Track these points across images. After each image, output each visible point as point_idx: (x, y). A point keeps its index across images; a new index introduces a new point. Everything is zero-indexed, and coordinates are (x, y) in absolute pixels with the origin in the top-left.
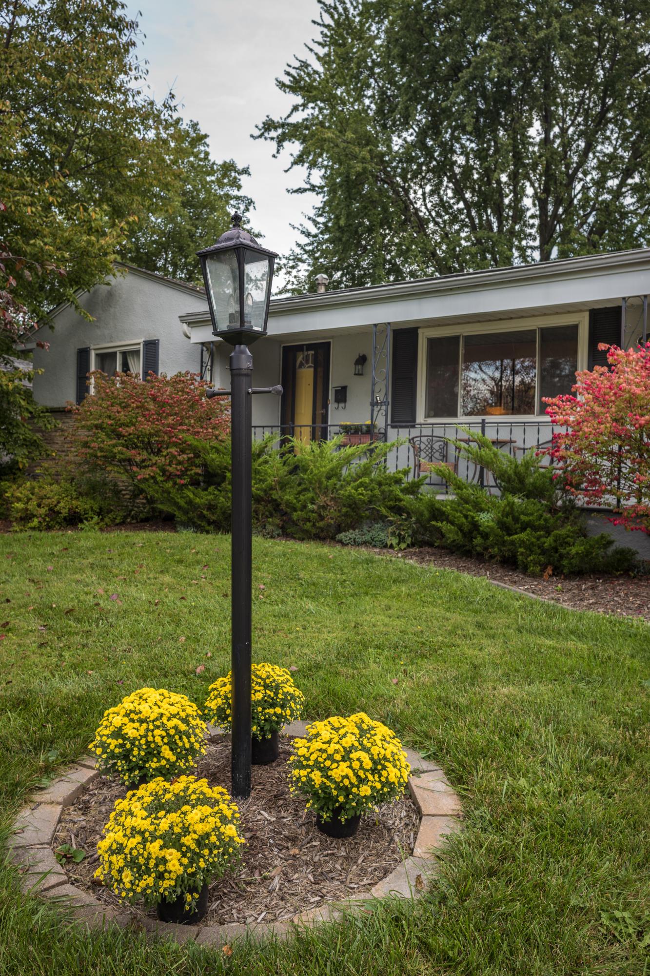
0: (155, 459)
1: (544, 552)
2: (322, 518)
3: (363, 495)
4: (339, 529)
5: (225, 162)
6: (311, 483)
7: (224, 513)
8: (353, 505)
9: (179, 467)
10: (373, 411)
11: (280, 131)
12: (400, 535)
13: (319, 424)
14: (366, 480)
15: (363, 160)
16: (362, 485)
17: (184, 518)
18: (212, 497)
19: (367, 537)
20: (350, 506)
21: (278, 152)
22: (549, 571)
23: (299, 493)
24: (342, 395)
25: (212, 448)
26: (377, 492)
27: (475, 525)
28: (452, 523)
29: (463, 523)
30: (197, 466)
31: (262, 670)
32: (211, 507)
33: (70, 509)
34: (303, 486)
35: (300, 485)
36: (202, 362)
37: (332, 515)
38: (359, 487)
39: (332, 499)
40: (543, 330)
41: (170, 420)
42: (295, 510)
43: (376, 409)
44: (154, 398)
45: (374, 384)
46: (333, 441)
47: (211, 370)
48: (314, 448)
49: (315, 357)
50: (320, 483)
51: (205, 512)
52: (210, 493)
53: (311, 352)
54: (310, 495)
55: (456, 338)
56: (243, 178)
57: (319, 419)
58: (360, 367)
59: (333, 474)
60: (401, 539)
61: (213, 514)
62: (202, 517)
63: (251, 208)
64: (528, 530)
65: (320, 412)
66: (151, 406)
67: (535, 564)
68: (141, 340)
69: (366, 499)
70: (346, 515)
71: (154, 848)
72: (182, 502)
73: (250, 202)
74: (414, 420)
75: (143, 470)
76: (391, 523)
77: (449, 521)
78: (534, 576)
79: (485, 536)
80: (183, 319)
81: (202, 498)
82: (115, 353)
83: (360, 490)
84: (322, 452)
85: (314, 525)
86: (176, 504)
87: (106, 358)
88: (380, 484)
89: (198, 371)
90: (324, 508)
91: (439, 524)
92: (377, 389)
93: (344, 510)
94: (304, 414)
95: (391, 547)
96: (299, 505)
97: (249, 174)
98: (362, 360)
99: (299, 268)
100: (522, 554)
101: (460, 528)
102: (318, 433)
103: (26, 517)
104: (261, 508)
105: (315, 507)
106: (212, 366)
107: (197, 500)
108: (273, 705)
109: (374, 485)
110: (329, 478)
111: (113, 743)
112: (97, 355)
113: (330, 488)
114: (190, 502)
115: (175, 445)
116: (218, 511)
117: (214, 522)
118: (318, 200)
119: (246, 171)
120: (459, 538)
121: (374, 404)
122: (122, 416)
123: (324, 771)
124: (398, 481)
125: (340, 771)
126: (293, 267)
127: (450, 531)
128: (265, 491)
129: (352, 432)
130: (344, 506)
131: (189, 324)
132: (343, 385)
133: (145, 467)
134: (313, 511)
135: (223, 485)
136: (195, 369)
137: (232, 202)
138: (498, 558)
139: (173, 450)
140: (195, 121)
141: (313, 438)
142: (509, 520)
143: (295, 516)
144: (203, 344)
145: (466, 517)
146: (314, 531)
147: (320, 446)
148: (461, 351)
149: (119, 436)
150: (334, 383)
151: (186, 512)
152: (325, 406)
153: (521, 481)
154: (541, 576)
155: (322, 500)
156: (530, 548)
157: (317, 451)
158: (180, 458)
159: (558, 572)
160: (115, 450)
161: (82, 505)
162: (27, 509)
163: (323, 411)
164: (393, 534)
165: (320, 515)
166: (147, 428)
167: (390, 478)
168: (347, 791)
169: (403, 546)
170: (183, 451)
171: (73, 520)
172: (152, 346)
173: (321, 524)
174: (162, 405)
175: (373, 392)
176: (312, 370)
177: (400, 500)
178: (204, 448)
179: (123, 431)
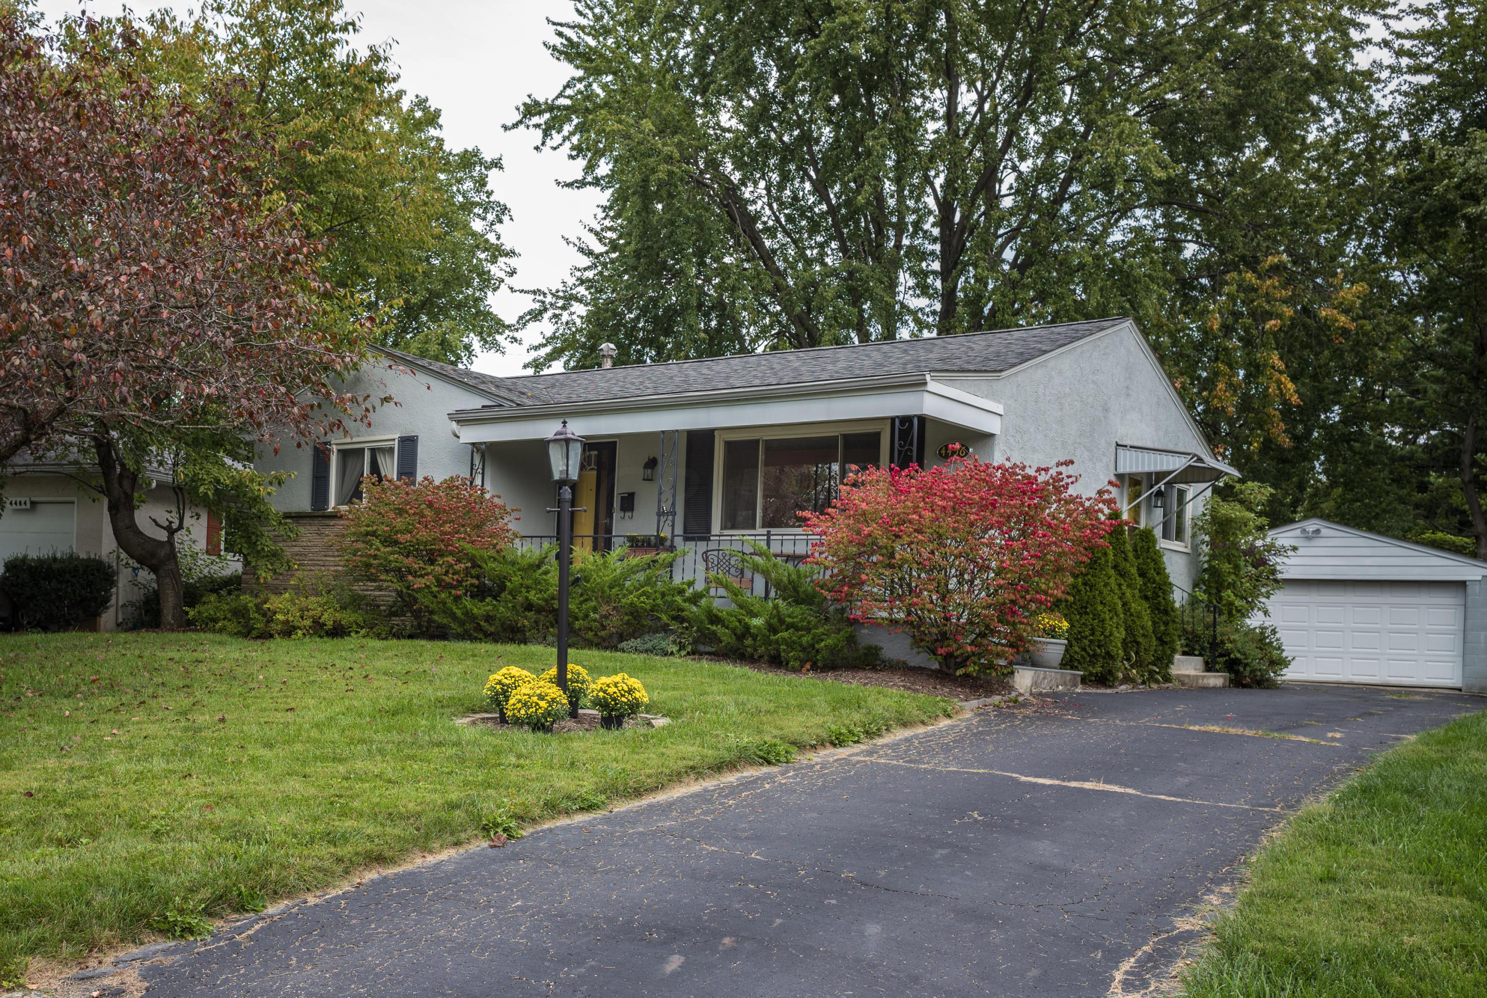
0: (429, 568)
1: (804, 649)
2: (604, 627)
3: (646, 603)
4: (622, 638)
5: (466, 151)
6: (593, 592)
7: (502, 624)
8: (635, 613)
9: (455, 577)
10: (659, 521)
11: (547, 116)
12: (680, 643)
13: (602, 535)
14: (648, 589)
15: (669, 159)
16: (644, 594)
17: (459, 630)
18: (490, 608)
19: (649, 645)
20: (632, 614)
21: (543, 144)
22: (808, 666)
23: (581, 603)
24: (628, 503)
25: (490, 557)
26: (659, 601)
27: (747, 627)
28: (727, 628)
29: (736, 627)
30: (472, 577)
31: (570, 666)
32: (488, 618)
33: (334, 622)
34: (585, 597)
35: (582, 595)
36: (472, 464)
37: (615, 623)
38: (641, 595)
39: (614, 608)
40: (845, 437)
41: (447, 528)
42: (577, 619)
43: (663, 519)
44: (430, 505)
45: (660, 493)
46: (617, 552)
47: (483, 474)
48: (597, 558)
49: (599, 457)
50: (603, 592)
51: (482, 623)
52: (488, 604)
53: (594, 453)
54: (593, 604)
55: (757, 441)
56: (493, 173)
57: (601, 529)
58: (649, 471)
59: (616, 583)
60: (682, 647)
61: (491, 625)
62: (479, 628)
63: (506, 218)
64: (791, 631)
65: (603, 521)
66: (427, 512)
67: (795, 660)
68: (396, 436)
69: (648, 607)
70: (628, 623)
71: (535, 699)
72: (459, 613)
73: (504, 209)
74: (709, 530)
75: (420, 579)
76: (673, 632)
77: (723, 626)
78: (795, 670)
79: (754, 638)
80: (451, 417)
81: (479, 608)
82: (363, 449)
83: (642, 599)
84: (605, 562)
85: (596, 635)
86: (453, 616)
87: (350, 455)
88: (663, 595)
89: (468, 476)
90: (606, 617)
91: (714, 628)
92: (663, 498)
93: (626, 618)
94: (586, 525)
95: (672, 653)
96: (581, 615)
97: (501, 168)
98: (652, 464)
99: (572, 309)
100: (784, 650)
101: (734, 631)
102: (601, 544)
103: (288, 631)
104: (542, 618)
105: (597, 616)
106: (483, 469)
107: (475, 611)
108: (577, 682)
109: (658, 595)
110: (611, 587)
111: (498, 687)
112: (339, 451)
113: (613, 597)
114: (467, 613)
115: (451, 553)
116: (497, 622)
117: (491, 634)
118: (604, 197)
119: (497, 164)
120: (733, 640)
121: (660, 514)
122: (399, 523)
123: (605, 692)
124: (681, 592)
125: (611, 690)
126: (564, 308)
127: (725, 635)
128: (546, 601)
129: (637, 544)
130: (626, 614)
131: (458, 422)
132: (631, 491)
133: (422, 576)
134: (595, 620)
135: (503, 595)
136: (464, 472)
137: (476, 210)
138: (766, 658)
139: (450, 559)
140: (423, 97)
141: (595, 548)
142: (774, 621)
143: (577, 625)
144: (473, 444)
145: (740, 621)
146: (596, 641)
147: (603, 556)
148: (761, 456)
149: (396, 543)
150: (619, 490)
151: (462, 623)
152: (610, 515)
153: (795, 589)
154: (800, 671)
155: (604, 609)
156: (791, 645)
157: (600, 561)
158: (457, 567)
159: (814, 668)
160: (391, 558)
161: (347, 617)
162: (288, 621)
163: (608, 521)
164: (674, 642)
165: (602, 625)
166: (423, 535)
167: (674, 589)
168: (614, 699)
169: (683, 653)
170: (459, 561)
171: (338, 632)
172: (409, 444)
173: (602, 633)
174: (438, 511)
175: (659, 501)
176: (595, 472)
177: (683, 610)
178: (482, 558)
179: (401, 538)
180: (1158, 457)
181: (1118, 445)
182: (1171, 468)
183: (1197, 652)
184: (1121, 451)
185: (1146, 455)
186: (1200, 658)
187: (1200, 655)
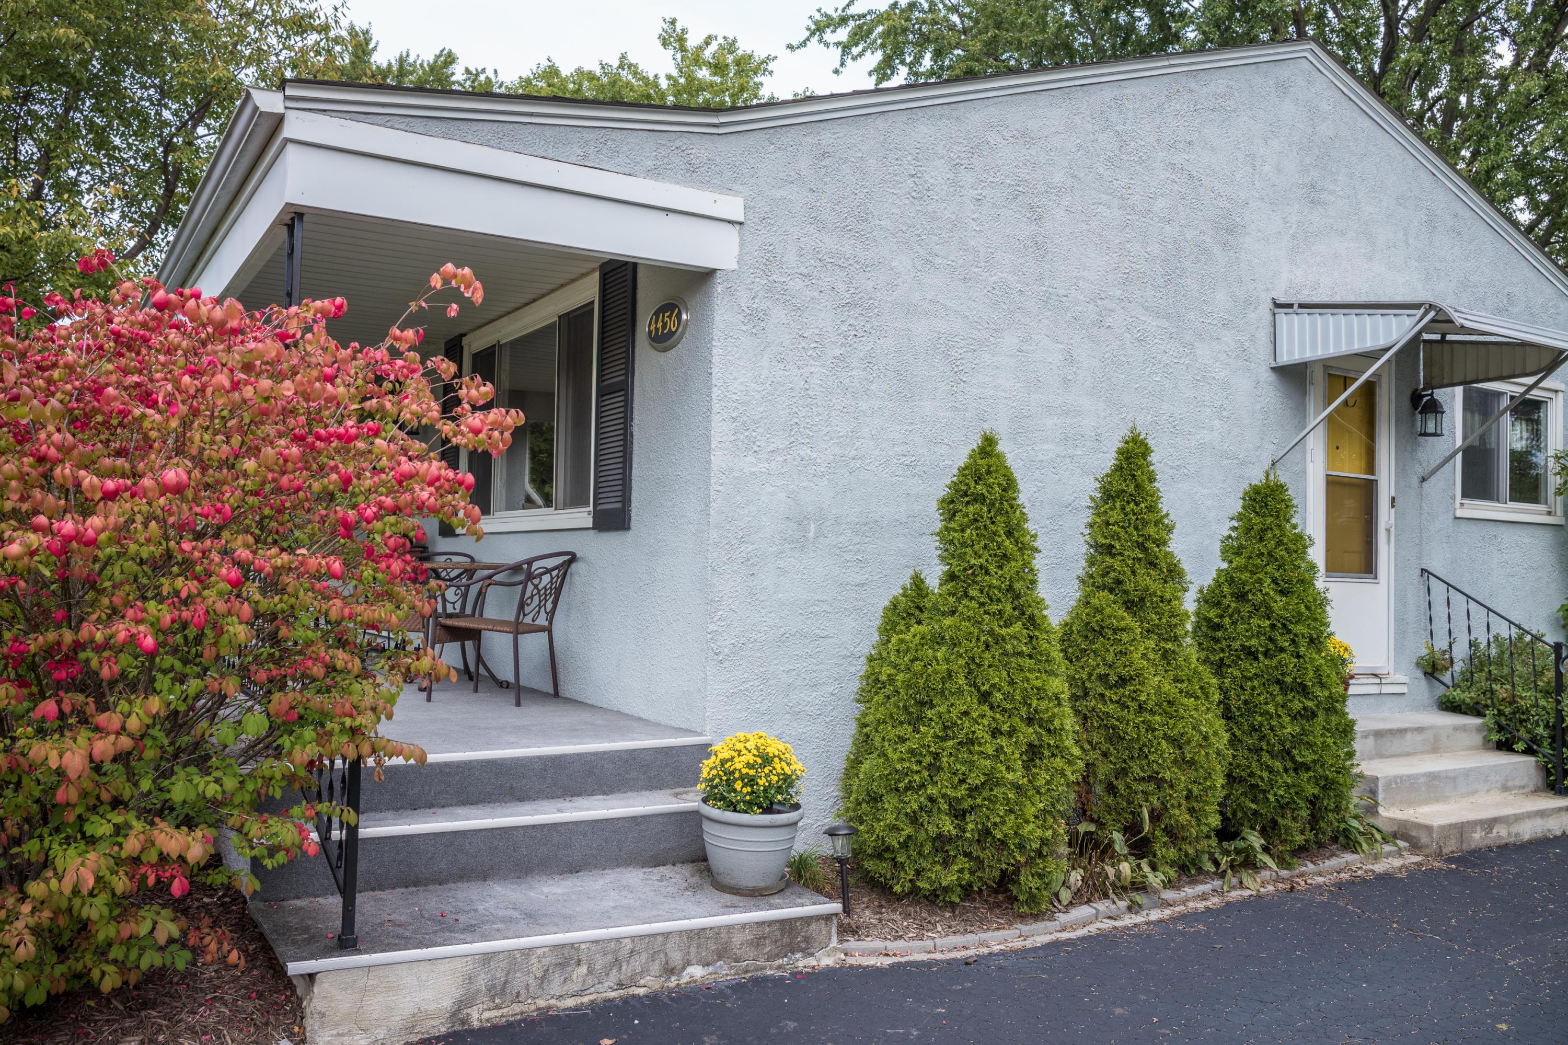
55: (494, 350)
180: (1354, 320)
181: (1278, 305)
182: (1382, 342)
183: (1520, 746)
184: (1283, 318)
185: (1331, 320)
186: (1531, 759)
187: (1529, 751)
